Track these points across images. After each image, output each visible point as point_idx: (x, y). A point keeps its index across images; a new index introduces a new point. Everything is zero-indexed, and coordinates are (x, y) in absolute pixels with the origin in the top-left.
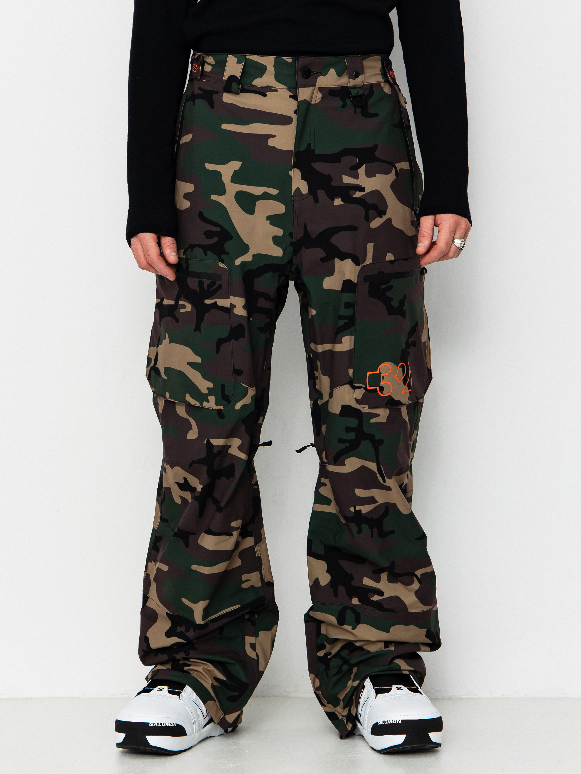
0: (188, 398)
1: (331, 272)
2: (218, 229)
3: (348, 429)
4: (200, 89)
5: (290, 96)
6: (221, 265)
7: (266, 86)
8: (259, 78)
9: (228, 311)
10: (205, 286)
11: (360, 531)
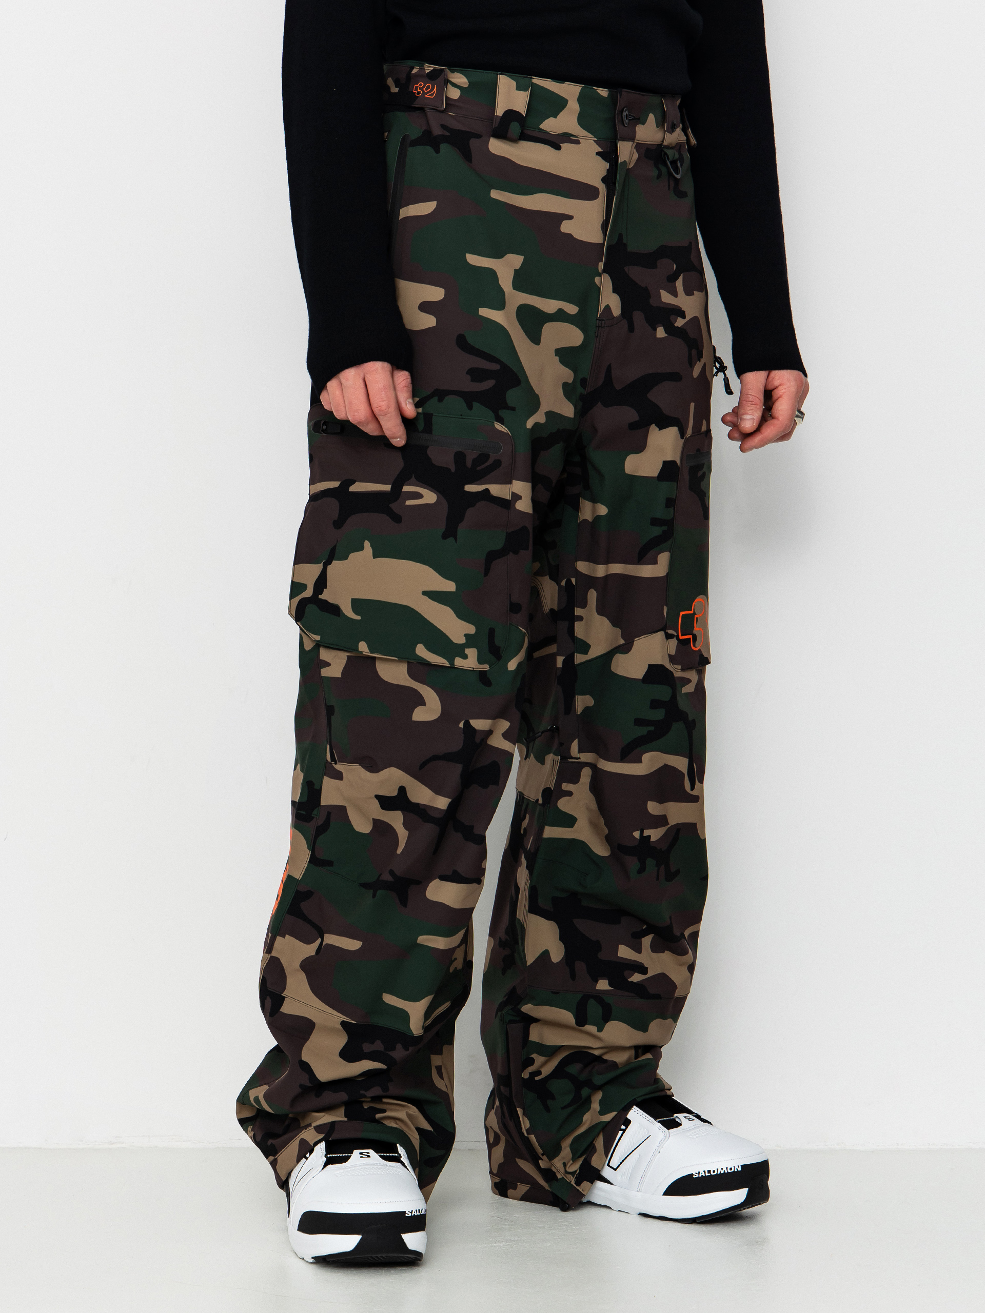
0: (421, 651)
1: (640, 447)
2: (495, 367)
3: (655, 704)
4: (443, 127)
5: (598, 154)
6: (498, 426)
7: (561, 134)
8: (551, 119)
9: (507, 504)
10: (469, 463)
11: (641, 870)
